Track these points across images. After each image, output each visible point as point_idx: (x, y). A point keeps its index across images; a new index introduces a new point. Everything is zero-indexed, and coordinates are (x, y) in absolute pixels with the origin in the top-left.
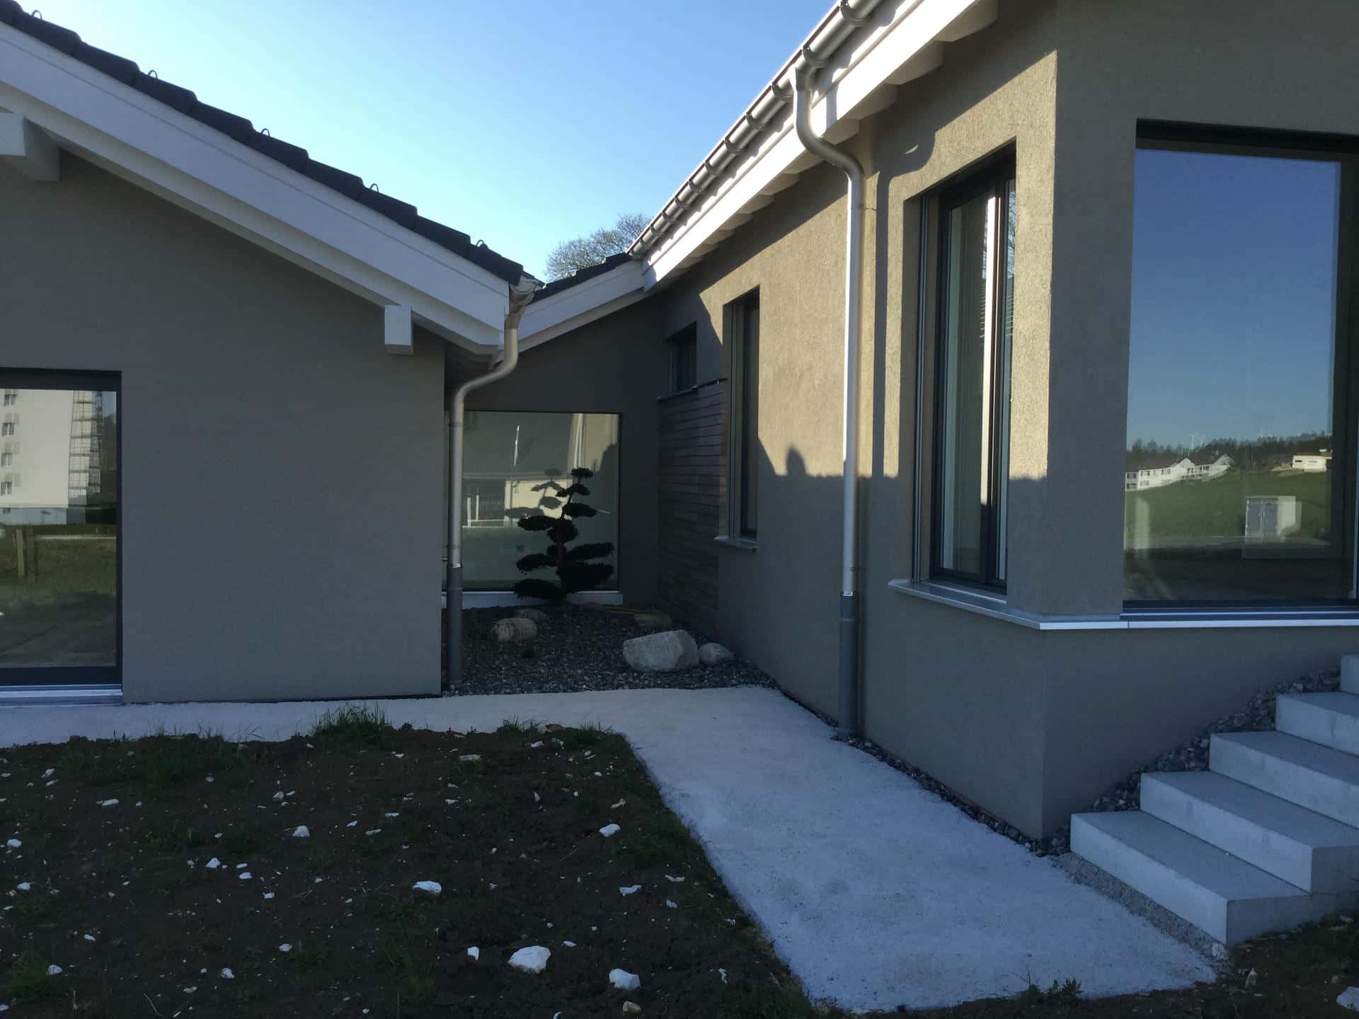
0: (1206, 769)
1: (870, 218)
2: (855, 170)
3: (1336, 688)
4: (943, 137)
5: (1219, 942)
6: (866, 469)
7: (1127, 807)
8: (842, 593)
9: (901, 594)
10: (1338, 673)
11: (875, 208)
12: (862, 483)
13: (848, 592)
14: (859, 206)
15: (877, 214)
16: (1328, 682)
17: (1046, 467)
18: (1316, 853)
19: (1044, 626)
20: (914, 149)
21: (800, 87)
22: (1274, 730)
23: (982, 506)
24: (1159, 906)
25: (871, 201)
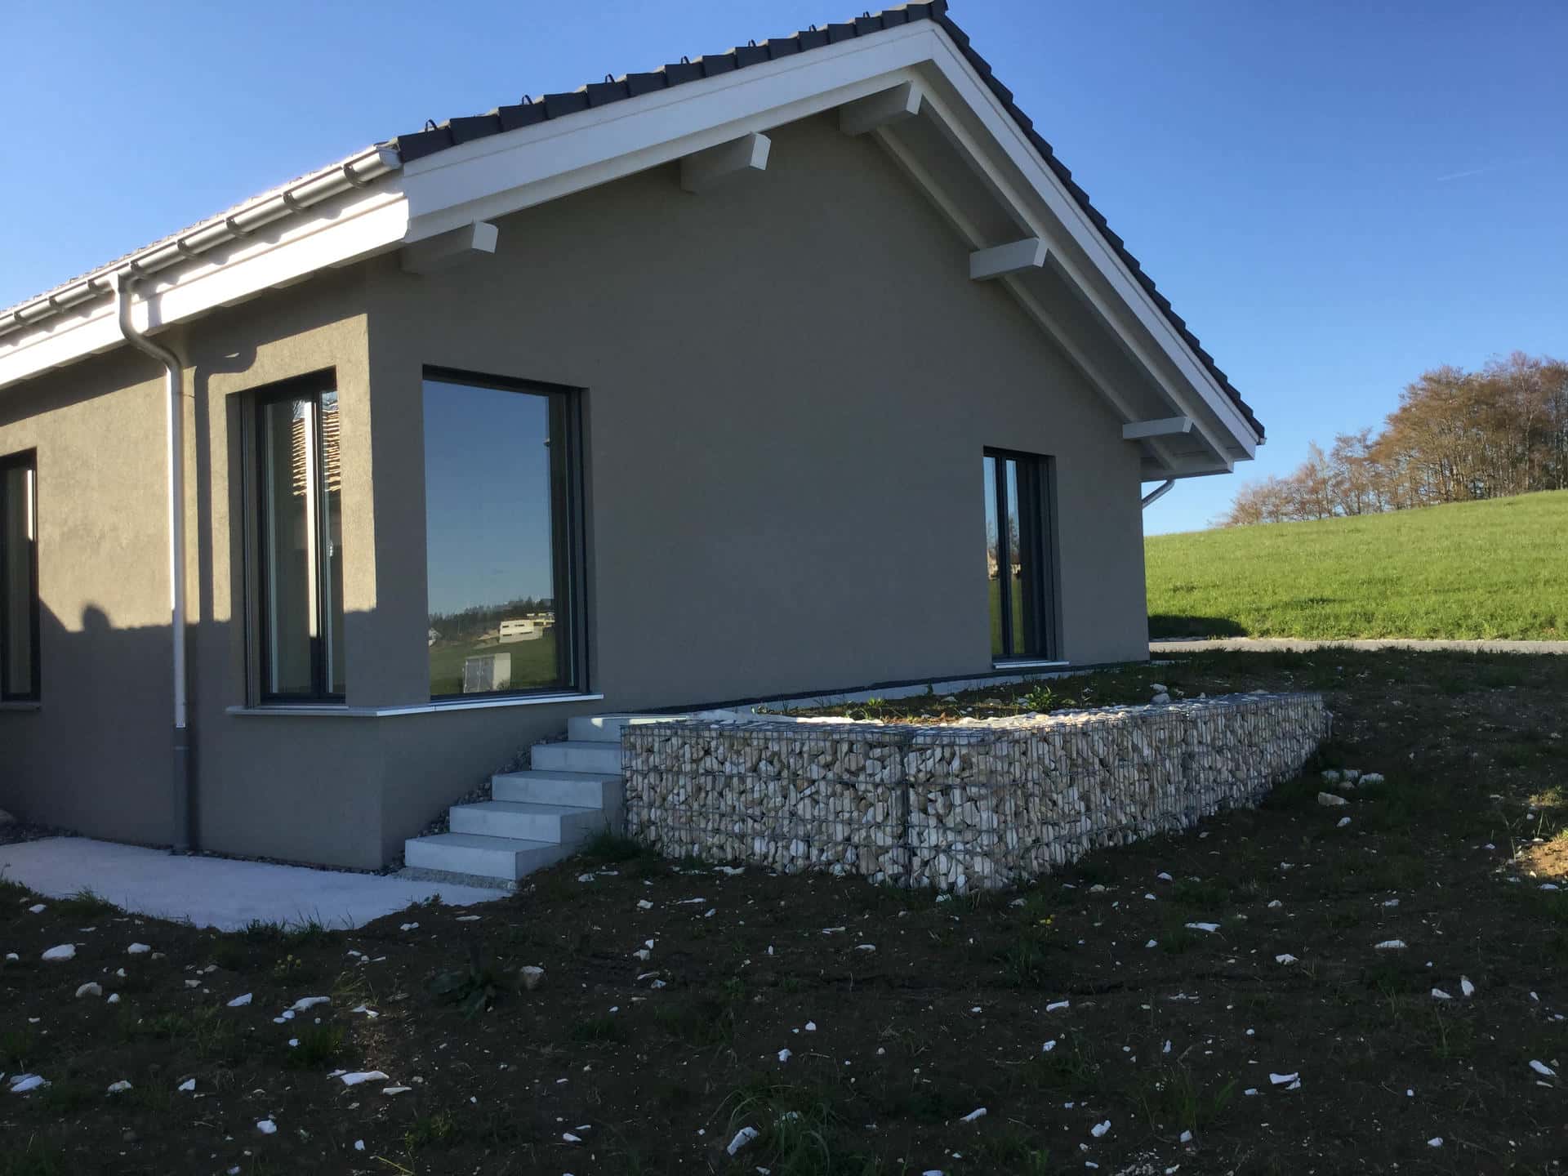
0: (491, 800)
1: (189, 403)
2: (174, 363)
3: (565, 739)
4: (265, 352)
5: (511, 880)
6: (194, 615)
7: (441, 832)
8: (175, 725)
9: (237, 716)
10: (566, 732)
11: (193, 395)
12: (190, 629)
13: (181, 722)
14: (178, 393)
15: (196, 401)
16: (561, 738)
17: (375, 601)
18: (562, 819)
19: (380, 714)
20: (234, 355)
21: (122, 289)
22: (531, 770)
23: (312, 639)
24: (472, 876)
25: (189, 389)
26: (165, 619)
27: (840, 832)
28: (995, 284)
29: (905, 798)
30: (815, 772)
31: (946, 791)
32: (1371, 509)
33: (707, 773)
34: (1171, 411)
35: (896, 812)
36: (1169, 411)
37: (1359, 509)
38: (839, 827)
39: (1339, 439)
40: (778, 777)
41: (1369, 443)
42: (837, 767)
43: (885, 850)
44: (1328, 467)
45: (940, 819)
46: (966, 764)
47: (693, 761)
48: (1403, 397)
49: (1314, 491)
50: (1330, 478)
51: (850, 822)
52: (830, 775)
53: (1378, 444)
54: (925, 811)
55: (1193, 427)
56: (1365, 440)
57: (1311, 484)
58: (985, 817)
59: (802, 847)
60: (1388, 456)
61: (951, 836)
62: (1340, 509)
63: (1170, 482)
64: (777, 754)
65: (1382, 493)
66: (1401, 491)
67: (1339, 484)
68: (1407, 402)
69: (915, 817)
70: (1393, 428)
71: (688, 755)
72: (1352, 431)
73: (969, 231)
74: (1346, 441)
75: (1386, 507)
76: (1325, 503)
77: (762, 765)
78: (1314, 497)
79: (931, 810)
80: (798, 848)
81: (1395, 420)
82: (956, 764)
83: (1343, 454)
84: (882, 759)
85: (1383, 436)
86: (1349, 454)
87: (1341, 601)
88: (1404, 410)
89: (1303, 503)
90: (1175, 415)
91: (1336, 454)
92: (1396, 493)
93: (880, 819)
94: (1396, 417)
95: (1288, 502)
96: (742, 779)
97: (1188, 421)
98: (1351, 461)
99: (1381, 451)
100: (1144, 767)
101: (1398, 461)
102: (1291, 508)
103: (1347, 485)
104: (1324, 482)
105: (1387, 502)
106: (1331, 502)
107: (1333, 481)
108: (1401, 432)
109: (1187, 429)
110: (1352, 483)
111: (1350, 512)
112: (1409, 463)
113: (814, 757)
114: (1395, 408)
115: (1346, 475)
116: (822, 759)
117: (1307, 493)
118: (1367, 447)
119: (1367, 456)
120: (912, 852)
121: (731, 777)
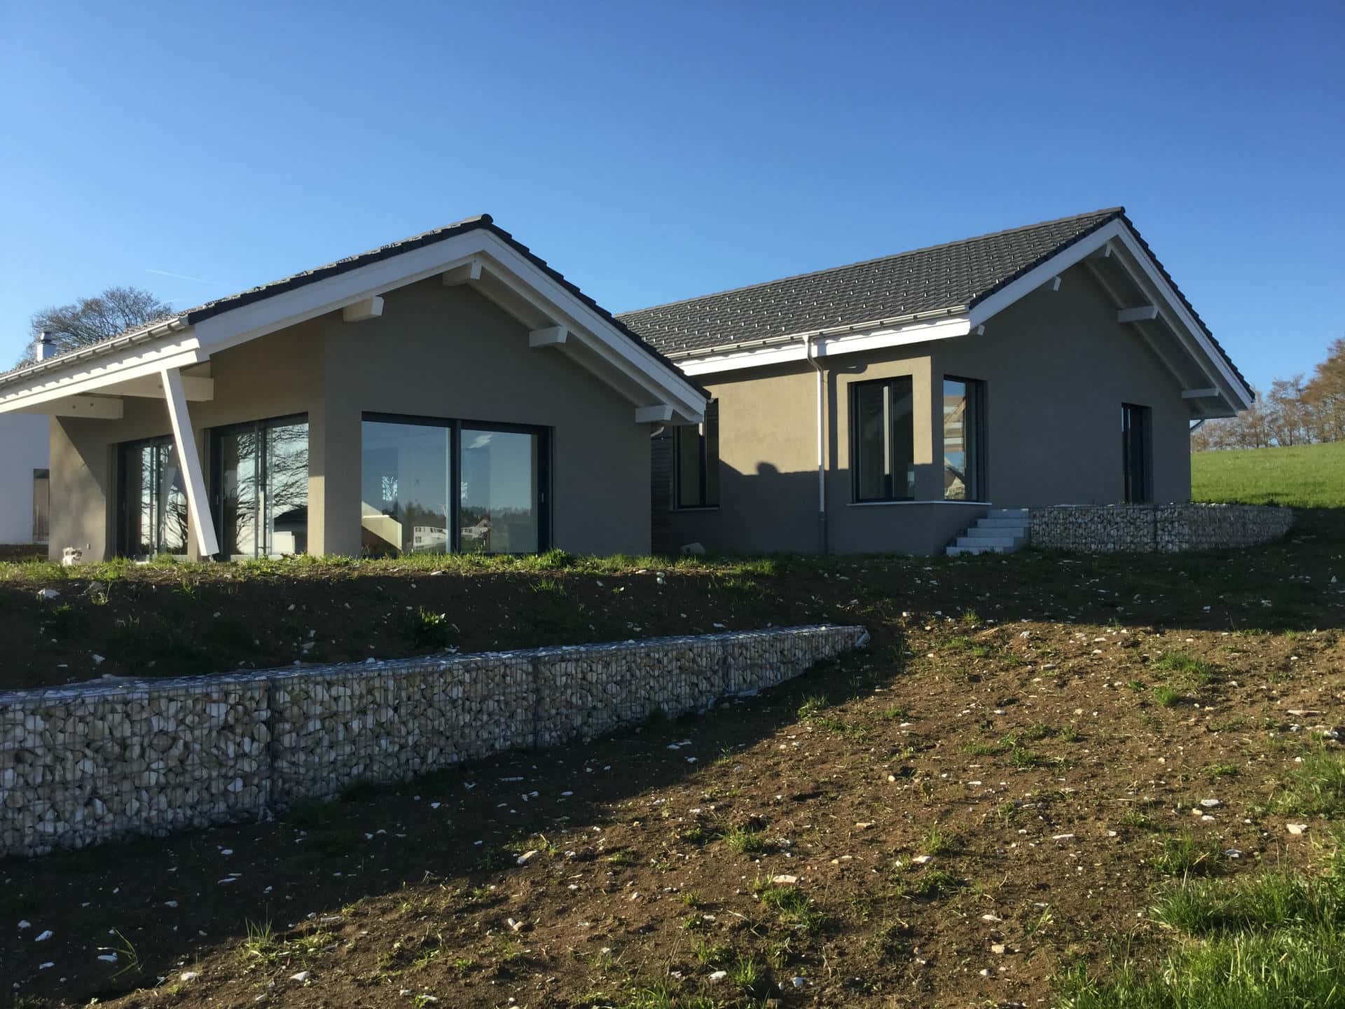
1: (826, 385)
2: (821, 368)
6: (827, 468)
8: (819, 511)
10: (986, 515)
11: (827, 382)
12: (826, 473)
13: (822, 509)
14: (822, 381)
15: (831, 383)
17: (930, 460)
18: (1014, 538)
19: (934, 502)
20: (853, 367)
21: (809, 341)
23: (887, 476)
25: (826, 379)
26: (817, 469)
27: (1129, 539)
28: (1129, 326)
29: (1156, 527)
30: (1118, 519)
31: (1172, 523)
32: (1301, 442)
33: (1070, 523)
34: (1209, 385)
35: (1152, 531)
36: (1207, 385)
37: (1291, 441)
38: (1129, 538)
39: (1275, 384)
40: (1102, 522)
41: (1301, 387)
42: (1128, 518)
43: (1147, 544)
44: (1266, 406)
45: (1169, 531)
46: (1180, 513)
47: (1063, 519)
48: (1330, 349)
49: (1253, 426)
50: (1267, 416)
51: (1132, 536)
52: (1125, 520)
53: (1308, 388)
54: (1163, 530)
55: (1220, 393)
56: (1297, 385)
57: (1251, 419)
58: (1186, 530)
59: (1112, 545)
60: (1317, 399)
61: (1173, 537)
62: (1274, 441)
63: (1202, 420)
64: (1103, 515)
65: (1311, 429)
66: (1327, 427)
67: (1274, 421)
68: (1334, 355)
69: (1160, 532)
70: (1321, 375)
71: (1061, 517)
72: (1288, 378)
73: (1119, 301)
74: (1281, 385)
75: (1314, 441)
76: (1262, 436)
77: (1096, 519)
78: (1253, 431)
79: (1166, 529)
80: (1110, 546)
81: (1324, 369)
82: (1176, 514)
83: (1278, 396)
84: (1146, 514)
85: (1313, 382)
86: (1283, 396)
87: (1287, 495)
88: (1331, 360)
89: (1243, 436)
90: (1211, 387)
91: (1273, 395)
92: (1323, 429)
93: (1145, 533)
94: (1324, 366)
95: (1231, 435)
96: (1086, 524)
97: (1217, 391)
98: (1284, 401)
99: (1312, 394)
100: (1231, 524)
101: (1325, 403)
102: (1233, 439)
103: (1281, 422)
104: (1262, 418)
105: (1315, 437)
106: (1267, 435)
107: (1270, 418)
108: (1330, 378)
109: (1217, 394)
110: (1285, 420)
111: (1283, 443)
112: (1335, 404)
113: (1118, 515)
114: (1323, 359)
115: (1281, 413)
116: (1121, 515)
117: (1248, 428)
118: (1299, 390)
119: (1299, 398)
120: (1157, 543)
121: (1081, 523)
